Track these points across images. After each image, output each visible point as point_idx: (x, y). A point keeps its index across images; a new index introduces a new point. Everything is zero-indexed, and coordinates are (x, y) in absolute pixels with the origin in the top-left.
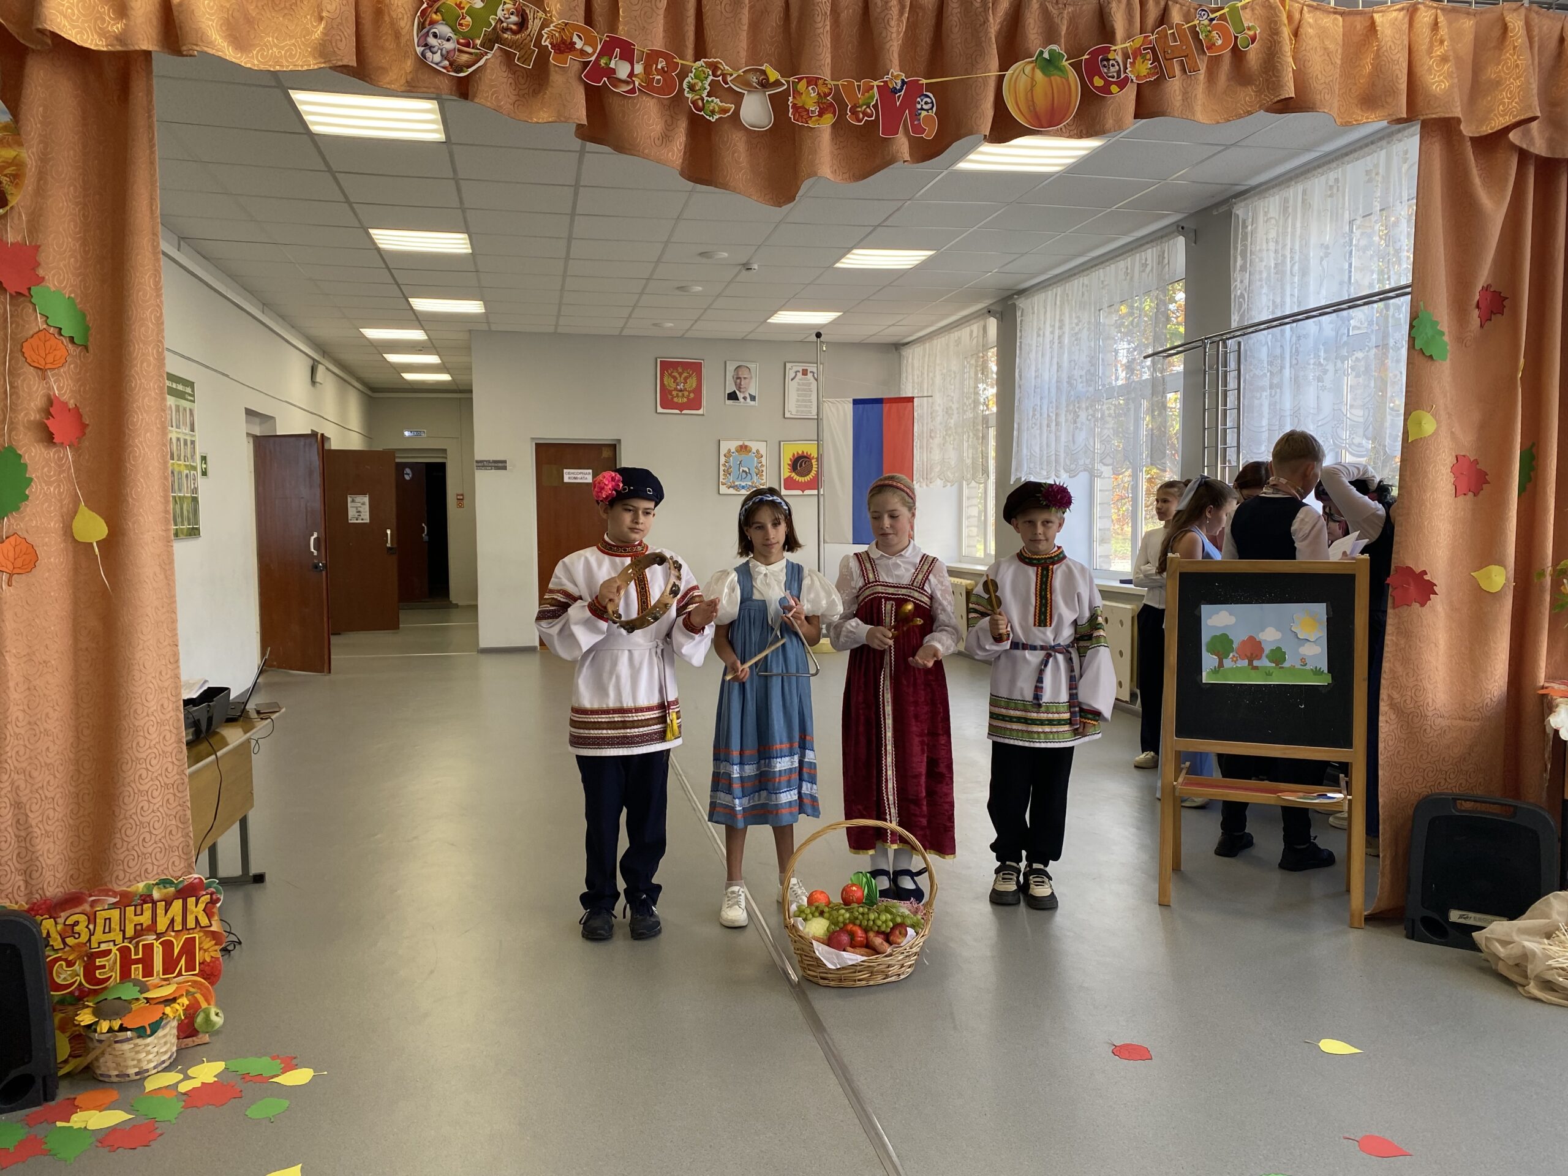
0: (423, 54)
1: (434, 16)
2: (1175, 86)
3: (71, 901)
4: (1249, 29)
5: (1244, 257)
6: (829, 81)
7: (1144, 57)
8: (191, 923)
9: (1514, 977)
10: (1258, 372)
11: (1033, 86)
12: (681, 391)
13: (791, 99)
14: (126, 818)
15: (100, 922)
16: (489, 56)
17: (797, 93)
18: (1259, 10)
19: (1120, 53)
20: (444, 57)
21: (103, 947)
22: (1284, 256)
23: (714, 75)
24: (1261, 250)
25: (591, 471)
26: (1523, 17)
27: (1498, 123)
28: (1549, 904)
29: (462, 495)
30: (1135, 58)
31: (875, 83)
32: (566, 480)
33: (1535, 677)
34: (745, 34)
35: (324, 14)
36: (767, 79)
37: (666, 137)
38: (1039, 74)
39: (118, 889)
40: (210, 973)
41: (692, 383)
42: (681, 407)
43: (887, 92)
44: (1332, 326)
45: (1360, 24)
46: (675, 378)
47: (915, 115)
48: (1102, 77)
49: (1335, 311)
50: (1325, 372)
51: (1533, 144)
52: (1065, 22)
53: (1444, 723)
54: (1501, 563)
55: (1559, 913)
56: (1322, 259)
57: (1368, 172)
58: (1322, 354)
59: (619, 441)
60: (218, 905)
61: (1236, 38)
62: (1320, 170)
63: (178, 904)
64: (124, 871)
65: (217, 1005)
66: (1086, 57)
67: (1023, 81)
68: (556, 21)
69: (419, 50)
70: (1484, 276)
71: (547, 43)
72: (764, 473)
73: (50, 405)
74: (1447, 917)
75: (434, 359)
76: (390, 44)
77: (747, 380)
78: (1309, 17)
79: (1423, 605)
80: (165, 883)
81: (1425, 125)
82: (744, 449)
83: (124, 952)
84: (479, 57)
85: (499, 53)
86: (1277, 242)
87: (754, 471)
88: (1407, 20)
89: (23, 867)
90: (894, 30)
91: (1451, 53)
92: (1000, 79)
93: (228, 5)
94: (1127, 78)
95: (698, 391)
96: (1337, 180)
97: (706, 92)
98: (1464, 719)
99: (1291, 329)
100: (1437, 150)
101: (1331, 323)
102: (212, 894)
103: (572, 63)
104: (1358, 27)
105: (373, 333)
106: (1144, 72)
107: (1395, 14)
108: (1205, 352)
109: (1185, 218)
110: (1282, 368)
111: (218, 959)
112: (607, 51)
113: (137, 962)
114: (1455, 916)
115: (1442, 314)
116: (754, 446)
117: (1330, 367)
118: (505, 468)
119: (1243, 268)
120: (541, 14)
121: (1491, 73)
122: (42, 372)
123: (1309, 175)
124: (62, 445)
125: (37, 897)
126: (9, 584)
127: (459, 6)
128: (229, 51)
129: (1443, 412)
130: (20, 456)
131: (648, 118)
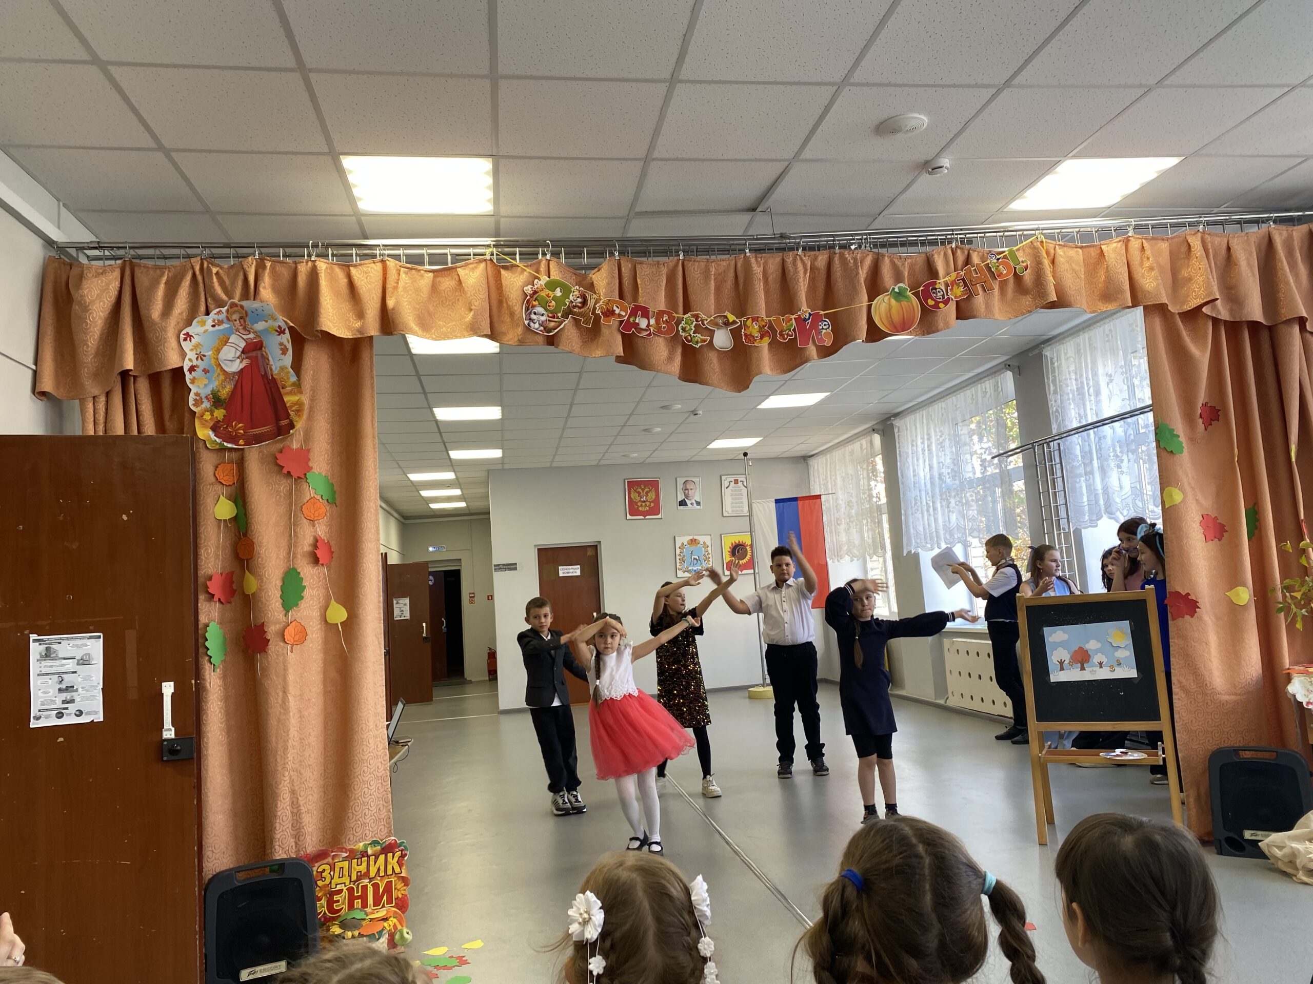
0: (529, 324)
1: (534, 303)
2: (979, 300)
3: (321, 856)
4: (1023, 262)
5: (1055, 385)
6: (765, 318)
7: (958, 286)
8: (390, 872)
9: (1289, 870)
10: (1076, 464)
11: (890, 309)
12: (644, 502)
13: (743, 331)
14: (355, 799)
15: (337, 870)
16: (566, 322)
17: (746, 327)
18: (1028, 250)
19: (943, 284)
20: (541, 325)
21: (339, 887)
22: (1082, 383)
23: (697, 321)
24: (1066, 379)
25: (579, 566)
26: (1199, 239)
27: (1193, 303)
28: (1308, 819)
29: (473, 593)
30: (952, 286)
31: (793, 317)
32: (561, 574)
33: (1281, 663)
34: (713, 295)
35: (473, 307)
36: (728, 321)
37: (670, 359)
38: (893, 301)
39: (349, 847)
40: (402, 905)
41: (652, 495)
42: (645, 514)
43: (801, 321)
44: (1122, 429)
45: (1094, 252)
46: (639, 493)
47: (819, 332)
48: (933, 299)
49: (1121, 419)
50: (1122, 461)
51: (1220, 313)
52: (907, 269)
53: (1226, 698)
54: (1244, 584)
56: (1108, 384)
57: (1130, 325)
58: (1118, 449)
59: (599, 542)
60: (406, 858)
61: (1015, 268)
62: (1099, 324)
63: (382, 857)
64: (353, 835)
65: (407, 927)
66: (922, 288)
67: (884, 306)
68: (603, 299)
69: (526, 322)
70: (1202, 396)
71: (599, 312)
72: (710, 559)
73: (316, 543)
74: (1242, 836)
75: (457, 492)
76: (507, 319)
77: (693, 491)
78: (1060, 252)
79: (1192, 616)
80: (375, 843)
81: (1145, 308)
82: (693, 542)
83: (351, 890)
84: (562, 322)
85: (572, 320)
86: (1076, 373)
87: (702, 558)
88: (1124, 247)
89: (295, 833)
90: (802, 284)
91: (1155, 265)
92: (869, 307)
93: (418, 307)
94: (949, 299)
95: (657, 501)
96: (1110, 330)
97: (692, 331)
98: (1236, 694)
99: (1094, 432)
100: (1157, 323)
101: (1121, 427)
102: (402, 851)
103: (614, 322)
104: (1093, 254)
105: (415, 477)
106: (959, 293)
107: (1115, 245)
108: (1035, 452)
109: (1010, 358)
110: (1092, 460)
111: (406, 895)
112: (634, 313)
113: (358, 897)
114: (1248, 834)
115: (1178, 426)
116: (702, 539)
117: (1125, 457)
118: (515, 569)
119: (1055, 392)
120: (594, 296)
121: (1184, 273)
122: (312, 521)
123: (1092, 328)
124: (322, 565)
125: (302, 853)
126: (292, 652)
127: (548, 296)
128: (420, 332)
129: (1187, 487)
130: (299, 573)
131: (659, 349)
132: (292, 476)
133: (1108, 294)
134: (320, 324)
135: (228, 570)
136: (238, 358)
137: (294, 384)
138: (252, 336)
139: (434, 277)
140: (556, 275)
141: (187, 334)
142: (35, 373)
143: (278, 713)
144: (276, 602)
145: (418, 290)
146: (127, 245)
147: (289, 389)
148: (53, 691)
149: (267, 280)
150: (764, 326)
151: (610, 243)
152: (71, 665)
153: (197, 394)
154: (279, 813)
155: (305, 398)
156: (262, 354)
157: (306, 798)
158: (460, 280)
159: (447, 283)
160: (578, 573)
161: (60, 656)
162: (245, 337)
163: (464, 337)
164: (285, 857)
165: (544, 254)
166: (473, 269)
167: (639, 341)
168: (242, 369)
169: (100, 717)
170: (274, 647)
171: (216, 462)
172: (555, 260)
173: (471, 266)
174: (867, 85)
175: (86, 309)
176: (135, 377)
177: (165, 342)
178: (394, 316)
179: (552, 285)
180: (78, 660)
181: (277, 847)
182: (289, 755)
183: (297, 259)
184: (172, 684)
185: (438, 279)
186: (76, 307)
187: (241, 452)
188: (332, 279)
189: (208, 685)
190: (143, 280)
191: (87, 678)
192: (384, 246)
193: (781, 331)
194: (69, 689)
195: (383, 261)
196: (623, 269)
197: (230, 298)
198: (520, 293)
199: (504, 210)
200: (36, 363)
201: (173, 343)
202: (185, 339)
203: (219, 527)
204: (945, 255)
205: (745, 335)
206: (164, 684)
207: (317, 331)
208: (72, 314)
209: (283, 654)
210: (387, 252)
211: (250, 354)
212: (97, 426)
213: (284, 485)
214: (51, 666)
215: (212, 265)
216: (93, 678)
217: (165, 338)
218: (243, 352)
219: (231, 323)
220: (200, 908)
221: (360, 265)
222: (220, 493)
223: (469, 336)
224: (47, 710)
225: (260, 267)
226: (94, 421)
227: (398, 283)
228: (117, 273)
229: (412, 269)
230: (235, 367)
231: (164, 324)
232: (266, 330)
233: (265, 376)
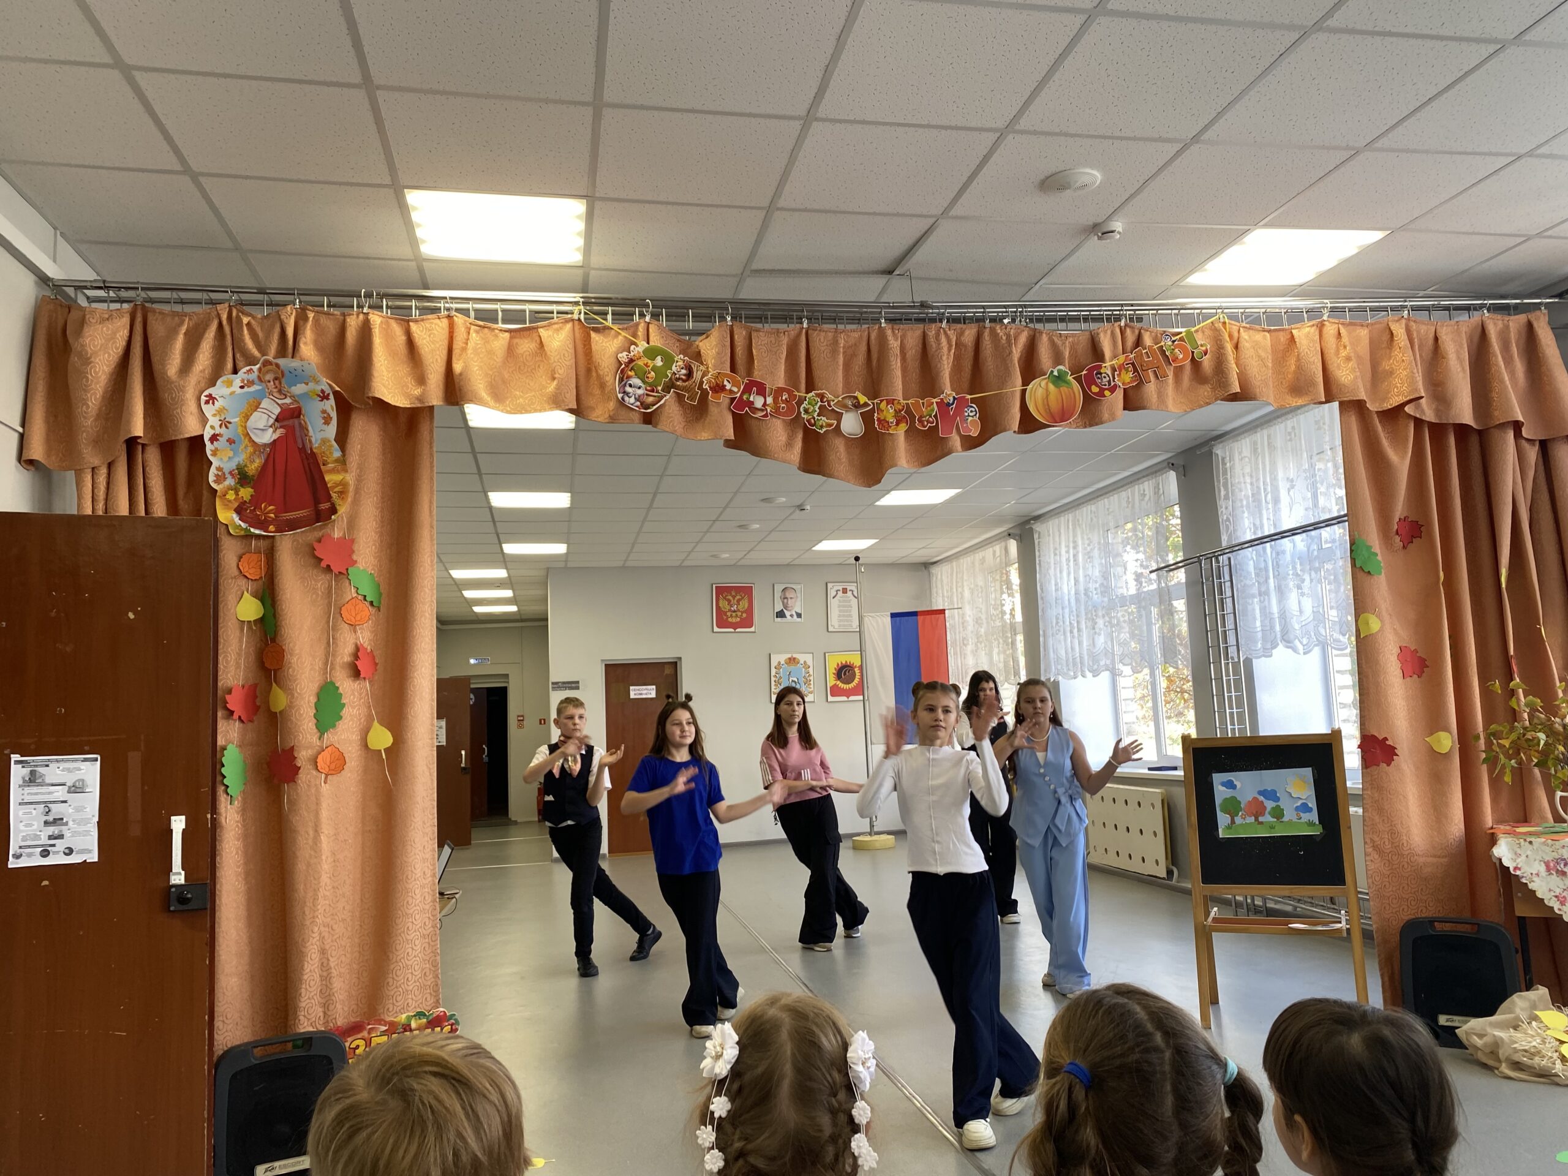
0: (623, 398)
1: (630, 373)
2: (1151, 388)
3: (355, 1029)
4: (1202, 346)
5: (1226, 489)
6: (902, 401)
7: (1127, 370)
9: (1491, 1063)
10: (1248, 582)
11: (1047, 396)
12: (735, 611)
13: (876, 415)
14: (396, 962)
16: (668, 397)
17: (880, 410)
18: (1208, 332)
19: (1109, 368)
20: (637, 400)
22: (1258, 488)
23: (822, 401)
24: (1239, 483)
25: (654, 687)
26: (1404, 326)
27: (1394, 401)
28: (1513, 1002)
29: (523, 716)
30: (1120, 371)
31: (935, 400)
32: (632, 696)
33: (1482, 820)
34: (841, 371)
35: (557, 376)
36: (859, 402)
37: (789, 445)
38: (1051, 387)
39: (388, 1019)
41: (745, 604)
42: (735, 626)
43: (943, 406)
44: (1303, 543)
45: (1283, 338)
46: (729, 601)
47: (964, 420)
48: (1097, 386)
49: (1304, 532)
50: (1303, 581)
51: (1424, 414)
52: (1067, 349)
53: (1421, 860)
54: (1447, 729)
55: (1522, 1010)
56: (1289, 490)
57: (1317, 422)
58: (1298, 567)
59: (680, 659)
61: (1193, 352)
62: (1280, 420)
64: (393, 1004)
66: (1085, 372)
67: (1040, 392)
68: (712, 372)
69: (620, 396)
70: (1400, 507)
71: (707, 387)
72: (812, 682)
73: (357, 653)
74: (1437, 1021)
75: (508, 593)
76: (597, 391)
77: (793, 600)
78: (1244, 335)
79: (1389, 765)
80: (420, 1015)
81: (1342, 404)
82: (792, 661)
84: (661, 398)
85: (674, 395)
86: (1251, 476)
88: (1317, 333)
89: (323, 1001)
90: (945, 362)
91: (1352, 354)
92: (1024, 392)
93: (491, 373)
94: (1115, 386)
95: (750, 611)
96: (1293, 428)
97: (816, 413)
98: (1435, 856)
99: (1271, 546)
100: (1353, 421)
101: (1303, 541)
102: (452, 1025)
103: (724, 399)
104: (1282, 339)
106: (1127, 380)
107: (1308, 329)
108: (1201, 567)
109: (1174, 456)
110: (1267, 578)
112: (747, 390)
114: (1444, 1020)
115: (1373, 539)
116: (802, 658)
117: (1307, 577)
118: (576, 688)
119: (1227, 498)
120: (702, 367)
121: (1386, 365)
122: (353, 626)
123: (1272, 423)
124: (365, 678)
125: (332, 1025)
126: (325, 783)
127: (646, 365)
128: (492, 403)
129: (1384, 614)
130: (338, 688)
131: (776, 433)
132: (332, 571)
133: (1298, 387)
134: (372, 390)
135: (251, 682)
136: (271, 426)
137: (337, 461)
138: (288, 401)
139: (511, 338)
140: (656, 341)
141: (210, 396)
142: (22, 436)
143: (307, 856)
144: (309, 722)
145: (490, 353)
146: (139, 286)
147: (331, 466)
148: (37, 824)
149: (308, 335)
150: (900, 411)
151: (722, 305)
152: (60, 793)
153: (219, 469)
154: (305, 977)
155: (350, 478)
156: (300, 423)
157: (338, 958)
158: (541, 342)
159: (526, 346)
160: (653, 695)
161: (48, 781)
162: (280, 402)
163: (545, 410)
164: (311, 1029)
165: (642, 315)
166: (558, 330)
167: (753, 423)
168: (275, 441)
169: (94, 857)
170: (306, 776)
171: (241, 552)
172: (656, 323)
173: (556, 326)
174: (1035, 133)
175: (87, 361)
176: (143, 445)
177: (183, 405)
178: (462, 383)
179: (651, 353)
180: (70, 787)
181: (301, 1018)
182: (319, 907)
183: (346, 311)
184: (183, 818)
185: (516, 341)
186: (74, 359)
187: (271, 540)
188: (388, 336)
189: (223, 821)
190: (157, 328)
191: (79, 809)
192: (451, 298)
193: (921, 417)
194: (57, 821)
195: (449, 317)
196: (736, 337)
197: (263, 355)
198: (613, 360)
199: (596, 260)
200: (23, 425)
201: (192, 406)
202: (207, 402)
203: (242, 630)
204: (1113, 334)
205: (879, 419)
206: (173, 818)
207: (368, 398)
208: (70, 368)
209: (316, 785)
210: (454, 306)
211: (285, 423)
212: (95, 504)
213: (321, 582)
214: (36, 794)
215: (243, 313)
216: (88, 810)
217: (182, 400)
218: (277, 420)
219: (264, 384)
220: (209, 1091)
221: (423, 320)
222: (244, 588)
223: (551, 409)
224: (29, 847)
225: (301, 318)
226: (93, 497)
227: (467, 344)
228: (126, 320)
229: (484, 327)
230: (268, 437)
231: (182, 382)
232: (306, 395)
233: (302, 450)
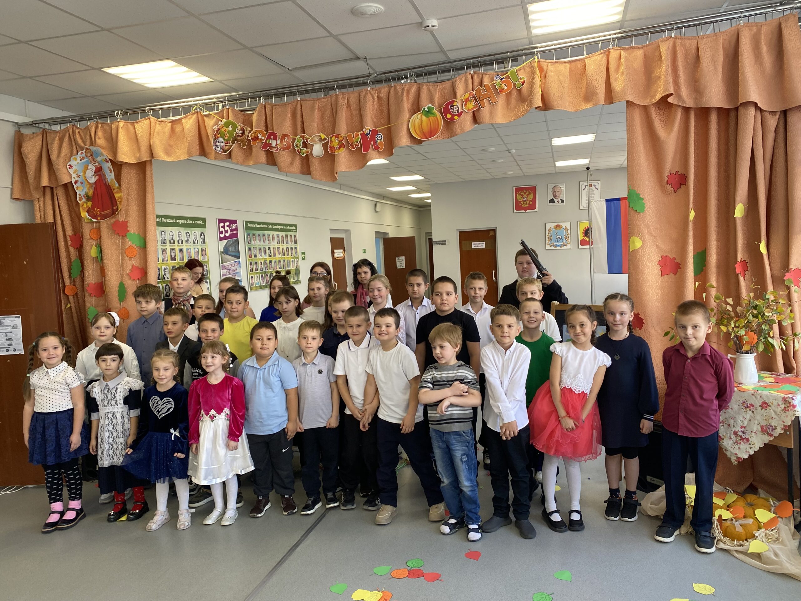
0: (215, 149)
1: (218, 135)
2: (486, 111)
4: (521, 79)
6: (343, 135)
7: (471, 102)
11: (421, 123)
12: (525, 201)
13: (329, 144)
16: (234, 146)
17: (331, 142)
18: (527, 69)
19: (459, 102)
20: (221, 148)
23: (303, 140)
25: (484, 242)
26: (672, 43)
27: (658, 97)
30: (466, 103)
31: (360, 133)
32: (473, 247)
34: (316, 122)
35: (188, 141)
36: (321, 138)
38: (424, 117)
41: (531, 197)
42: (525, 209)
45: (578, 67)
46: (522, 196)
47: (375, 142)
48: (450, 114)
51: (687, 102)
59: (496, 227)
61: (514, 84)
66: (444, 106)
67: (418, 121)
68: (254, 130)
71: (250, 138)
72: (569, 238)
73: (132, 268)
77: (559, 193)
78: (551, 68)
82: (558, 227)
85: (237, 144)
87: (564, 237)
88: (605, 59)
93: (164, 145)
94: (462, 112)
95: (534, 200)
97: (301, 146)
103: (258, 143)
105: (393, 189)
106: (471, 107)
107: (598, 57)
112: (269, 138)
116: (564, 225)
118: (445, 244)
120: (248, 129)
121: (656, 73)
122: (131, 258)
130: (124, 284)
132: (119, 235)
133: (587, 96)
135: (99, 281)
136: (93, 175)
137: (118, 188)
138: (97, 164)
139: (173, 125)
140: (231, 117)
141: (70, 165)
144: (116, 298)
145: (164, 133)
147: (116, 190)
149: (100, 133)
150: (342, 141)
152: (9, 329)
153: (79, 195)
158: (183, 126)
159: (178, 128)
160: (484, 246)
161: (6, 324)
162: (95, 165)
165: (225, 106)
166: (190, 118)
167: (273, 153)
169: (22, 352)
171: (89, 229)
172: (231, 108)
178: (153, 149)
179: (227, 125)
180: (12, 327)
188: (128, 130)
190: (49, 139)
193: (352, 143)
194: (10, 339)
195: (149, 119)
196: (267, 110)
202: (70, 168)
203: (92, 260)
204: (466, 80)
205: (331, 147)
211: (98, 174)
212: (41, 217)
215: (77, 128)
216: (18, 335)
217: (61, 168)
218: (95, 173)
219: (88, 158)
221: (141, 121)
222: (92, 244)
225: (97, 127)
227: (155, 130)
228: (40, 137)
229: (162, 121)
233: (105, 184)
